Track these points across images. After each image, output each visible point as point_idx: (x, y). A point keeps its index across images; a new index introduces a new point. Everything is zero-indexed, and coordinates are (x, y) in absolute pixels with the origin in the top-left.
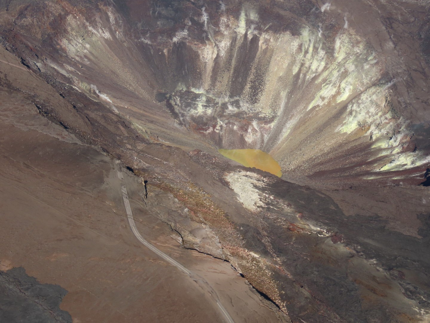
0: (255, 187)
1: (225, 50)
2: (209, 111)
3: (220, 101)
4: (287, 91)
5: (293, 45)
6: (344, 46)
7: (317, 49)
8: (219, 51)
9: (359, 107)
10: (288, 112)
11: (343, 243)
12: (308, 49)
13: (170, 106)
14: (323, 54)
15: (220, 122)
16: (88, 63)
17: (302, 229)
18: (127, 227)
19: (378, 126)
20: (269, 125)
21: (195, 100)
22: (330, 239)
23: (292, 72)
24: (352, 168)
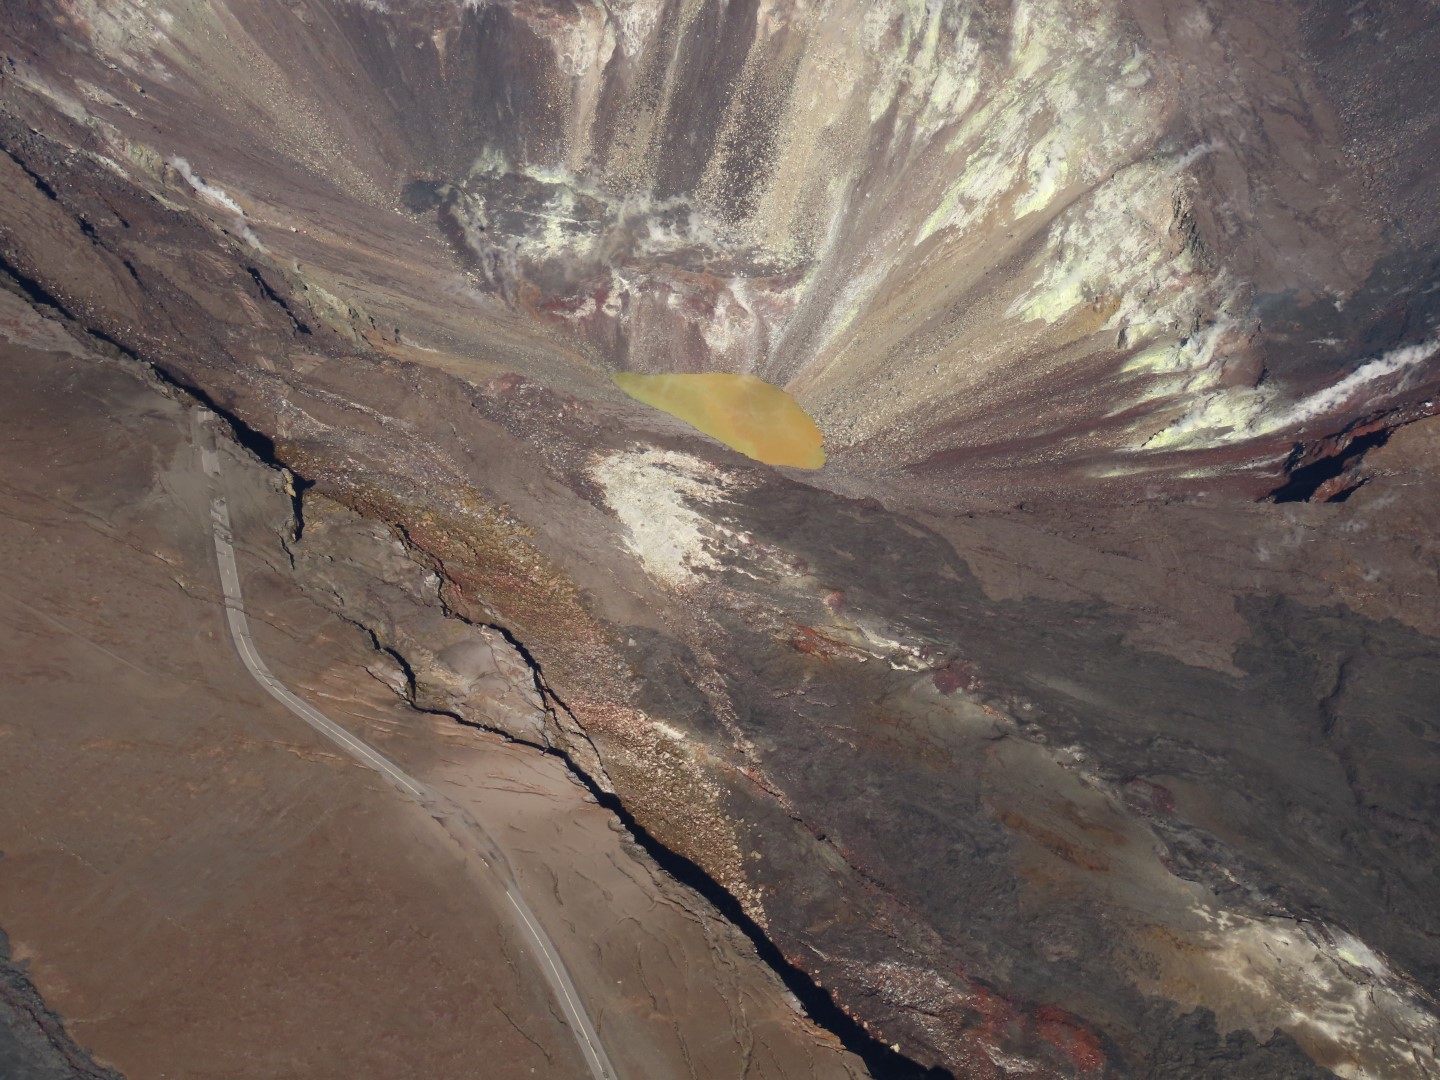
0: (691, 502)
1: (643, 35)
2: (585, 244)
3: (622, 210)
4: (848, 178)
5: (872, 21)
6: (1042, 25)
7: (953, 35)
8: (620, 38)
9: (1086, 233)
10: (851, 249)
11: (975, 691)
12: (922, 35)
13: (452, 228)
14: (971, 52)
15: (620, 283)
16: (166, 77)
17: (839, 645)
18: (221, 638)
19: (1147, 298)
20: (785, 294)
21: (538, 208)
22: (930, 678)
23: (868, 114)
24: (1054, 438)
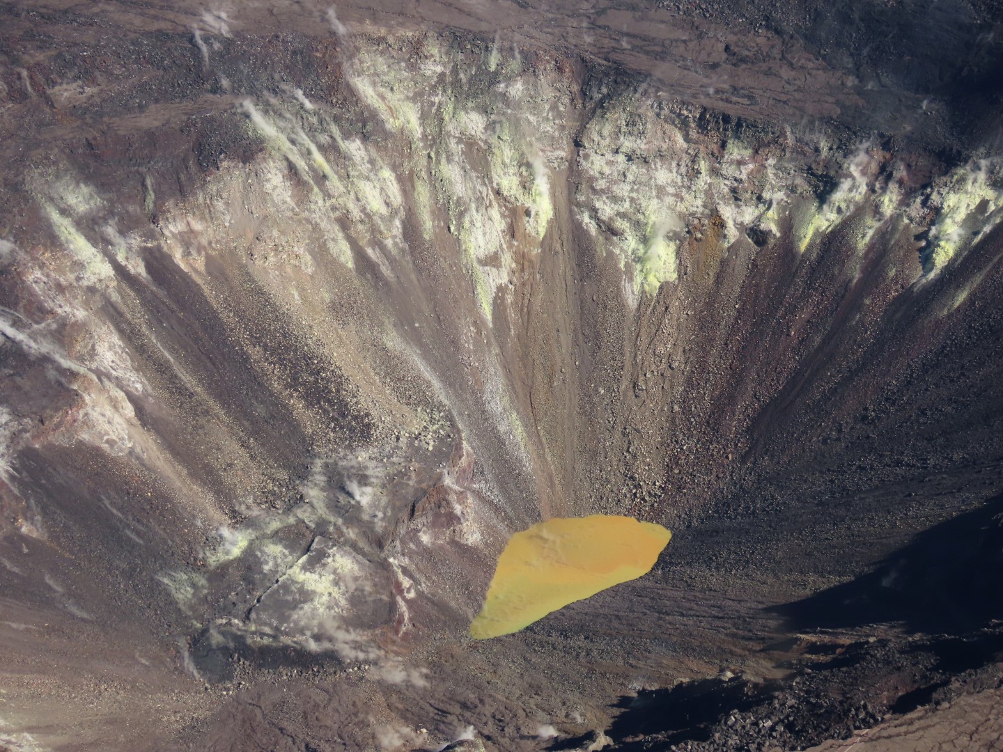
1: (129, 363)
2: (344, 563)
4: (390, 326)
5: (274, 190)
6: (387, 85)
7: (335, 147)
8: (119, 383)
9: (616, 199)
14: (359, 149)
20: (464, 455)
23: (343, 266)
